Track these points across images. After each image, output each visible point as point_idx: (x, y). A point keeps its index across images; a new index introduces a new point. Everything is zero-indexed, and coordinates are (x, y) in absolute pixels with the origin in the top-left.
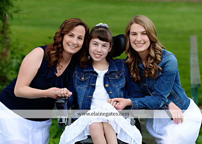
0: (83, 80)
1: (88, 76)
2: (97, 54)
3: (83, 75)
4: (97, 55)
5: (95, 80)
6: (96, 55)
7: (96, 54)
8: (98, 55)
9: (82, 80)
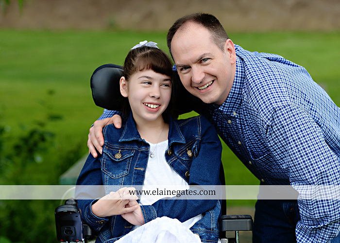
0: (119, 159)
1: (129, 151)
2: (151, 103)
3: (119, 149)
4: (152, 106)
5: (144, 160)
6: (149, 105)
7: (148, 103)
8: (154, 104)
9: (116, 159)
